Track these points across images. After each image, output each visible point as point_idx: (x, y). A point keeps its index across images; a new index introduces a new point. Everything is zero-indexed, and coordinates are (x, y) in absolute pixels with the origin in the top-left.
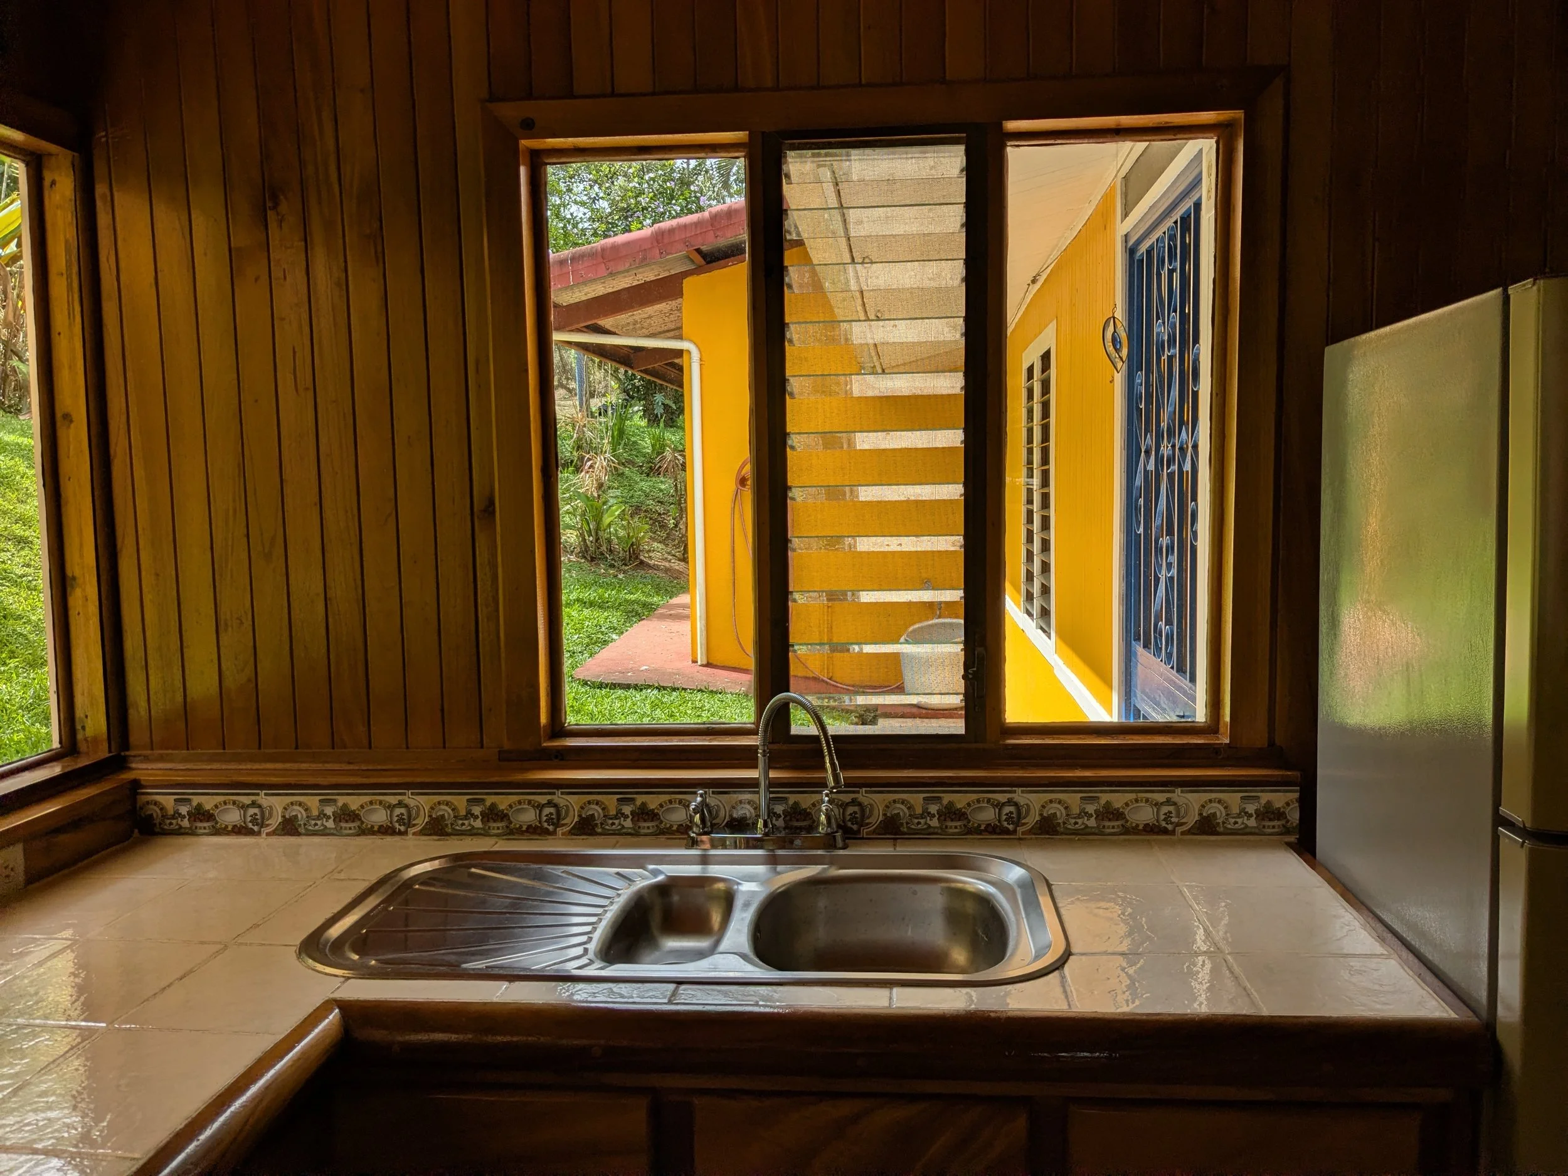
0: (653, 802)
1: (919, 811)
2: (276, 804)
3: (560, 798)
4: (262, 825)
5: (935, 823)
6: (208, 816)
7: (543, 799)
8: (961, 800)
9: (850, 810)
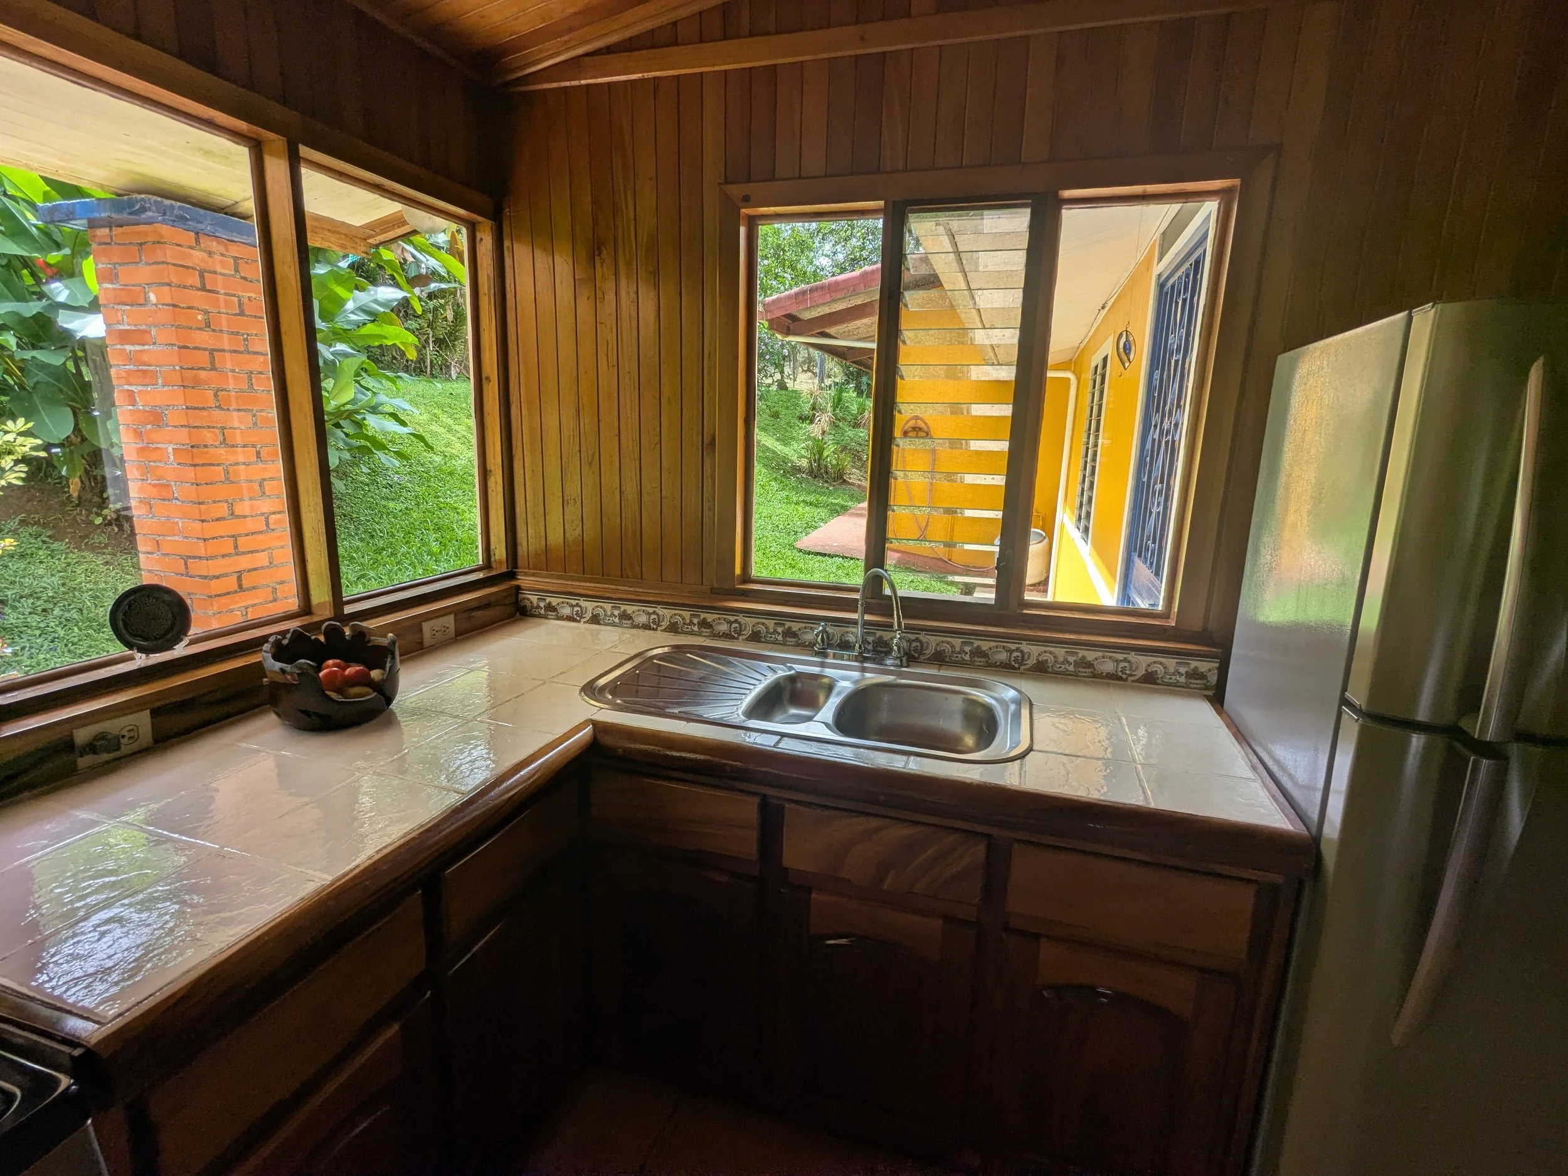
0: (795, 626)
1: (958, 649)
2: (589, 606)
3: (741, 618)
4: (581, 617)
5: (967, 658)
6: (554, 609)
7: (732, 618)
8: (985, 645)
9: (914, 644)
